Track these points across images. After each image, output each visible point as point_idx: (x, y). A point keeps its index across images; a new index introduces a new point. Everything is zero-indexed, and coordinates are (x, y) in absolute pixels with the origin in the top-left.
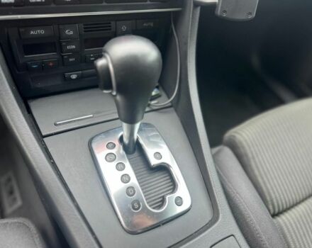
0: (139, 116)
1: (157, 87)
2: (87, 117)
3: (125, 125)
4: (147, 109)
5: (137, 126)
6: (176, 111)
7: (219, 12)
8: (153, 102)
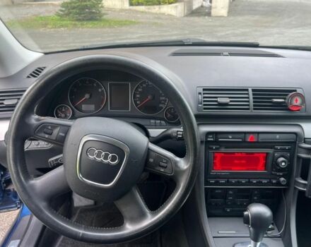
0: (260, 239)
1: (272, 224)
2: (232, 233)
3: (252, 242)
4: (265, 236)
5: (259, 244)
6: (283, 240)
7: (307, 195)
8: (269, 232)
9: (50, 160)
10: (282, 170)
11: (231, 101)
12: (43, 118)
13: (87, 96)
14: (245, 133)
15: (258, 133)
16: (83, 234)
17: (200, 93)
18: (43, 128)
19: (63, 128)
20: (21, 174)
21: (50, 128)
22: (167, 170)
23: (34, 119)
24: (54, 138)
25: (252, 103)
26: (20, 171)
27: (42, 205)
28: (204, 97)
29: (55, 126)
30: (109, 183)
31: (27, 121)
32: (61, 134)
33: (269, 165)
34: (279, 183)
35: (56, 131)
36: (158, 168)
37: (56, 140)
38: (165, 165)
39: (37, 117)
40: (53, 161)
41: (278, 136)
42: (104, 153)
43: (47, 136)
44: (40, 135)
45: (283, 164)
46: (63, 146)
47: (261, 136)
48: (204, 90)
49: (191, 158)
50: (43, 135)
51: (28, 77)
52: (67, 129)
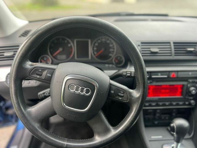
9: (39, 93)
10: (192, 95)
11: (160, 51)
12: (34, 64)
13: (61, 49)
14: (169, 72)
15: (178, 71)
16: (67, 145)
17: (139, 45)
18: (35, 70)
19: (49, 70)
20: (21, 104)
21: (40, 70)
22: (124, 99)
23: (29, 65)
24: (44, 78)
25: (173, 52)
26: (20, 102)
27: (37, 125)
28: (142, 48)
29: (44, 69)
30: (84, 109)
31: (23, 66)
32: (48, 75)
33: (184, 92)
34: (190, 104)
35: (45, 73)
36: (117, 97)
37: (45, 79)
38: (122, 95)
39: (30, 63)
40: (41, 94)
41: (190, 73)
42: (80, 88)
43: (38, 77)
44: (34, 76)
45: (194, 91)
46: (50, 83)
47: (179, 73)
48: (142, 43)
49: (141, 90)
50: (35, 76)
51: (20, 37)
52: (53, 71)
